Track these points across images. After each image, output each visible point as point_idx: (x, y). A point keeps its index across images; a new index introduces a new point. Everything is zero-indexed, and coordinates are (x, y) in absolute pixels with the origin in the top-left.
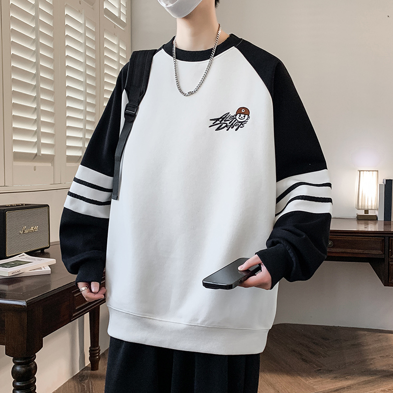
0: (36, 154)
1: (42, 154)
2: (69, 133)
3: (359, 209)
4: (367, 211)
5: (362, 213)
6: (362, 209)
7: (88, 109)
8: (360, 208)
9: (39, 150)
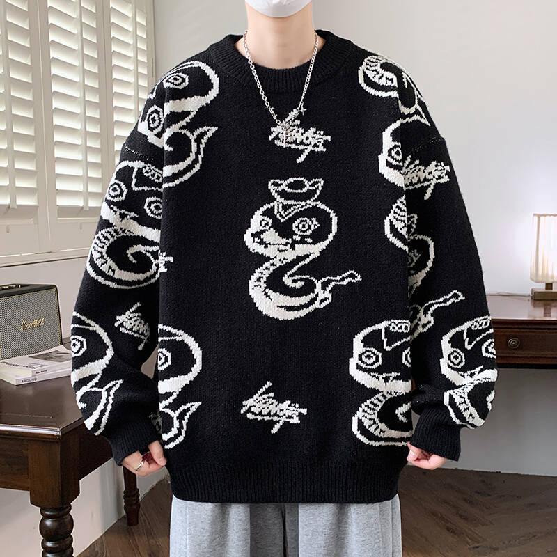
0: (9, 207)
1: (19, 206)
2: (59, 169)
3: (537, 282)
4: (549, 286)
5: (541, 287)
6: (541, 282)
7: (89, 129)
8: (540, 279)
9: (13, 200)
